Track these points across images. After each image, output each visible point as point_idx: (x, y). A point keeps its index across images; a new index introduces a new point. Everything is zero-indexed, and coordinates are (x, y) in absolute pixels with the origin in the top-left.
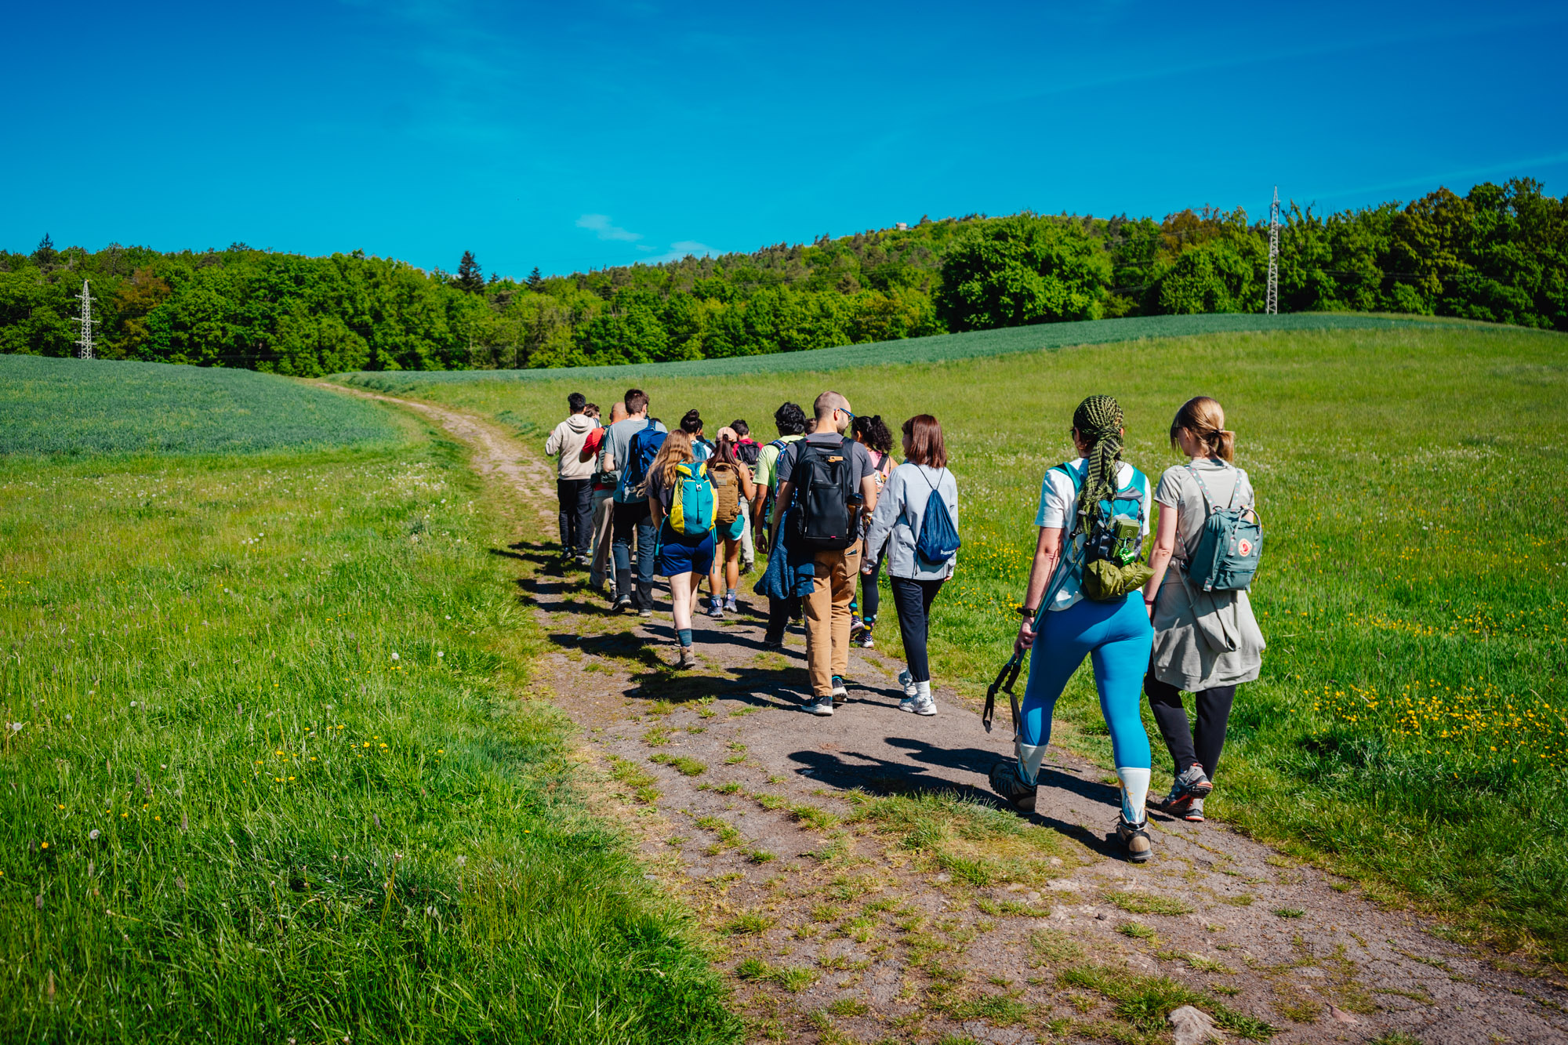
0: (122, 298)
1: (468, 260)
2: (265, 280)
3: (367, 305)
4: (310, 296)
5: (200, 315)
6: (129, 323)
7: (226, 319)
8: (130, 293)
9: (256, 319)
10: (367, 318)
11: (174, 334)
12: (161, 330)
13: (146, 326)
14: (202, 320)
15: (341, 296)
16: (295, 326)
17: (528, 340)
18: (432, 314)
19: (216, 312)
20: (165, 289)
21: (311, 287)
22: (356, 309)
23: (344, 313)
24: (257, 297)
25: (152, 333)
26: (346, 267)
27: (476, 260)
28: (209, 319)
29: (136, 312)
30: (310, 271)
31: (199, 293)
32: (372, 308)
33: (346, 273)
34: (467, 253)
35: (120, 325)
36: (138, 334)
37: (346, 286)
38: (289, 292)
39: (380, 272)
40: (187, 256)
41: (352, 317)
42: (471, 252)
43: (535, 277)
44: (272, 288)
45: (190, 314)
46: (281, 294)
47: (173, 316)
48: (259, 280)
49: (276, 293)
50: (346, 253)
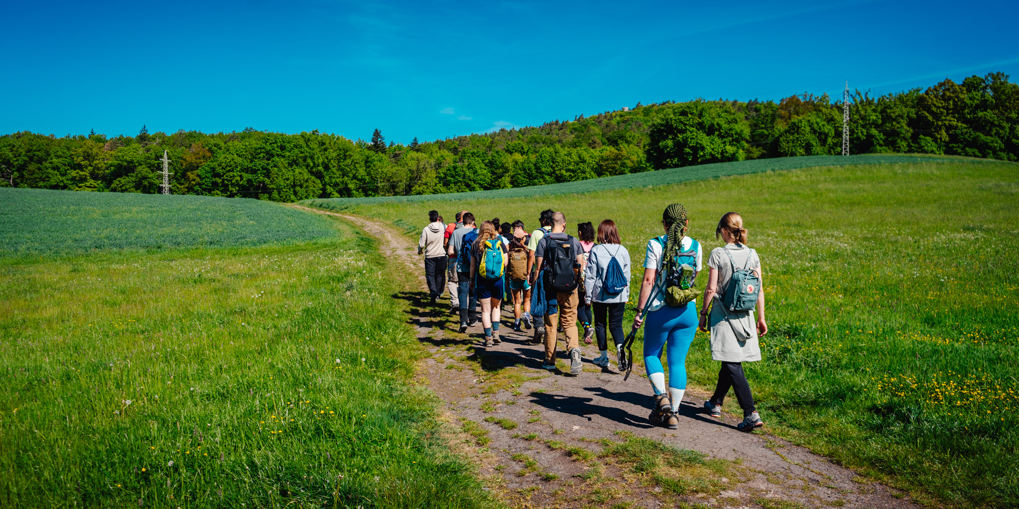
0: (185, 160)
1: (377, 134)
2: (264, 148)
3: (321, 161)
4: (289, 157)
5: (228, 169)
6: (189, 174)
7: (242, 170)
8: (190, 158)
9: (259, 170)
10: (321, 168)
11: (214, 180)
12: (206, 177)
13: (198, 176)
14: (229, 171)
15: (306, 156)
16: (280, 173)
17: (411, 179)
18: (357, 165)
19: (237, 167)
20: (209, 154)
21: (289, 152)
22: (314, 163)
23: (308, 166)
24: (259, 158)
25: (202, 179)
26: (309, 139)
27: (381, 134)
28: (233, 171)
29: (193, 167)
30: (289, 143)
31: (228, 156)
32: (323, 163)
33: (309, 143)
34: (376, 130)
35: (184, 175)
36: (194, 180)
37: (309, 151)
38: (277, 155)
39: (327, 142)
40: (221, 135)
41: (312, 168)
42: (379, 130)
43: (415, 143)
44: (267, 152)
45: (223, 168)
46: (273, 156)
47: (213, 169)
48: (260, 148)
49: (270, 155)
50: (309, 132)
